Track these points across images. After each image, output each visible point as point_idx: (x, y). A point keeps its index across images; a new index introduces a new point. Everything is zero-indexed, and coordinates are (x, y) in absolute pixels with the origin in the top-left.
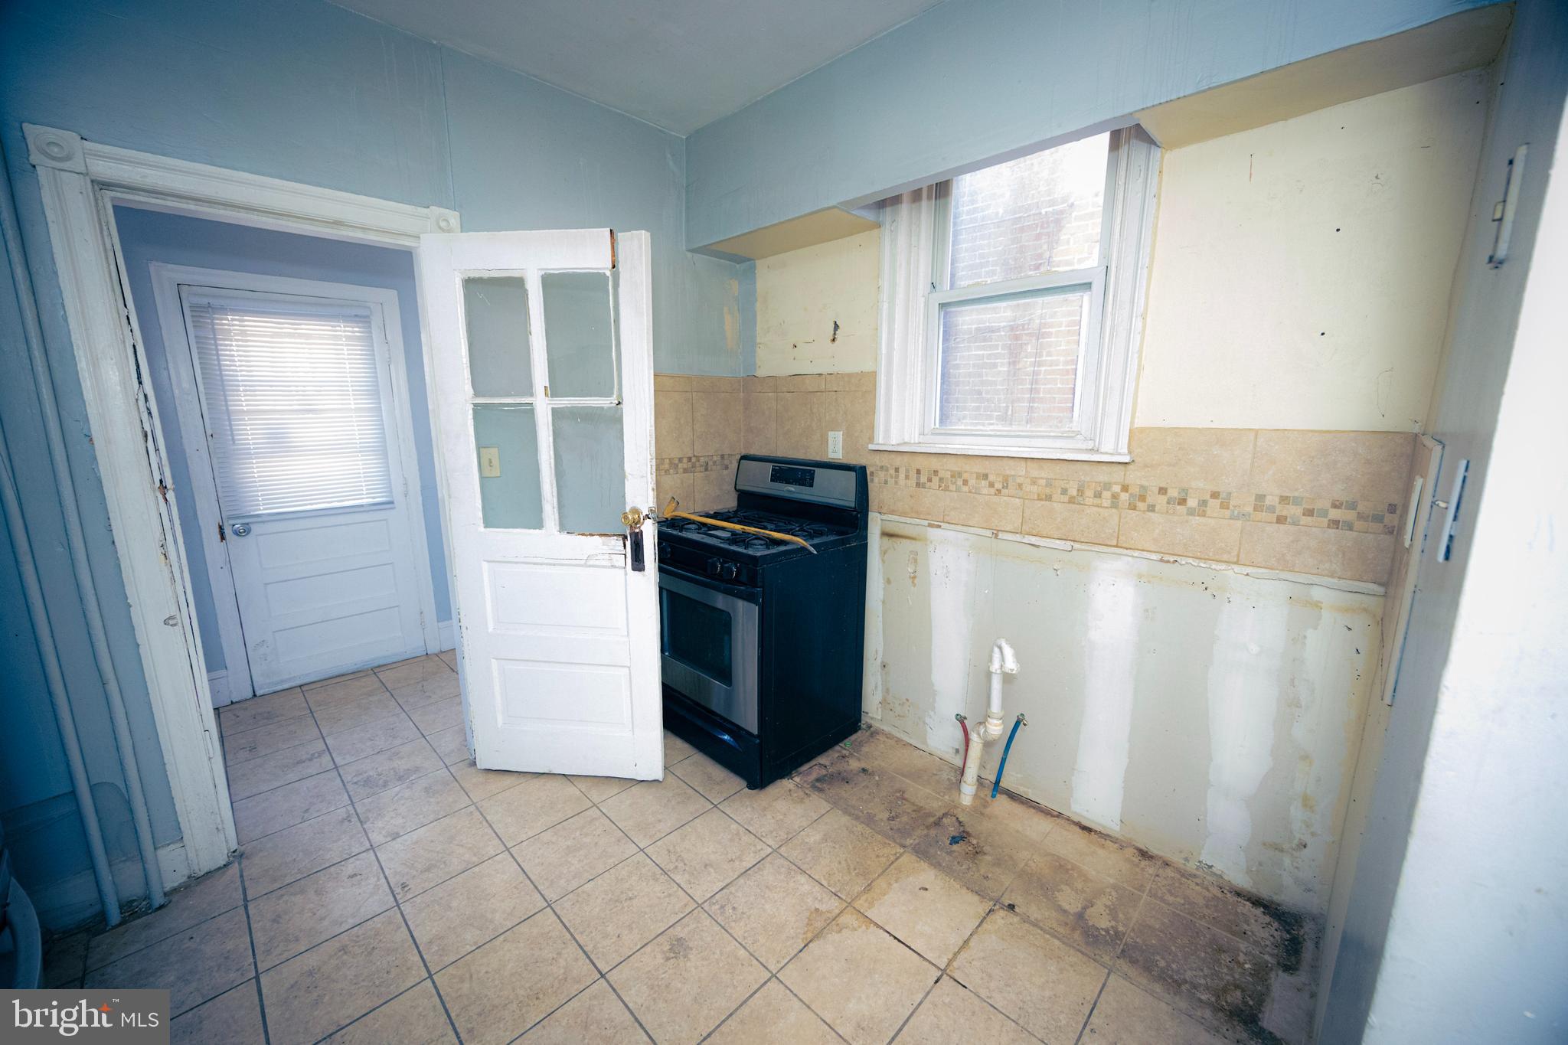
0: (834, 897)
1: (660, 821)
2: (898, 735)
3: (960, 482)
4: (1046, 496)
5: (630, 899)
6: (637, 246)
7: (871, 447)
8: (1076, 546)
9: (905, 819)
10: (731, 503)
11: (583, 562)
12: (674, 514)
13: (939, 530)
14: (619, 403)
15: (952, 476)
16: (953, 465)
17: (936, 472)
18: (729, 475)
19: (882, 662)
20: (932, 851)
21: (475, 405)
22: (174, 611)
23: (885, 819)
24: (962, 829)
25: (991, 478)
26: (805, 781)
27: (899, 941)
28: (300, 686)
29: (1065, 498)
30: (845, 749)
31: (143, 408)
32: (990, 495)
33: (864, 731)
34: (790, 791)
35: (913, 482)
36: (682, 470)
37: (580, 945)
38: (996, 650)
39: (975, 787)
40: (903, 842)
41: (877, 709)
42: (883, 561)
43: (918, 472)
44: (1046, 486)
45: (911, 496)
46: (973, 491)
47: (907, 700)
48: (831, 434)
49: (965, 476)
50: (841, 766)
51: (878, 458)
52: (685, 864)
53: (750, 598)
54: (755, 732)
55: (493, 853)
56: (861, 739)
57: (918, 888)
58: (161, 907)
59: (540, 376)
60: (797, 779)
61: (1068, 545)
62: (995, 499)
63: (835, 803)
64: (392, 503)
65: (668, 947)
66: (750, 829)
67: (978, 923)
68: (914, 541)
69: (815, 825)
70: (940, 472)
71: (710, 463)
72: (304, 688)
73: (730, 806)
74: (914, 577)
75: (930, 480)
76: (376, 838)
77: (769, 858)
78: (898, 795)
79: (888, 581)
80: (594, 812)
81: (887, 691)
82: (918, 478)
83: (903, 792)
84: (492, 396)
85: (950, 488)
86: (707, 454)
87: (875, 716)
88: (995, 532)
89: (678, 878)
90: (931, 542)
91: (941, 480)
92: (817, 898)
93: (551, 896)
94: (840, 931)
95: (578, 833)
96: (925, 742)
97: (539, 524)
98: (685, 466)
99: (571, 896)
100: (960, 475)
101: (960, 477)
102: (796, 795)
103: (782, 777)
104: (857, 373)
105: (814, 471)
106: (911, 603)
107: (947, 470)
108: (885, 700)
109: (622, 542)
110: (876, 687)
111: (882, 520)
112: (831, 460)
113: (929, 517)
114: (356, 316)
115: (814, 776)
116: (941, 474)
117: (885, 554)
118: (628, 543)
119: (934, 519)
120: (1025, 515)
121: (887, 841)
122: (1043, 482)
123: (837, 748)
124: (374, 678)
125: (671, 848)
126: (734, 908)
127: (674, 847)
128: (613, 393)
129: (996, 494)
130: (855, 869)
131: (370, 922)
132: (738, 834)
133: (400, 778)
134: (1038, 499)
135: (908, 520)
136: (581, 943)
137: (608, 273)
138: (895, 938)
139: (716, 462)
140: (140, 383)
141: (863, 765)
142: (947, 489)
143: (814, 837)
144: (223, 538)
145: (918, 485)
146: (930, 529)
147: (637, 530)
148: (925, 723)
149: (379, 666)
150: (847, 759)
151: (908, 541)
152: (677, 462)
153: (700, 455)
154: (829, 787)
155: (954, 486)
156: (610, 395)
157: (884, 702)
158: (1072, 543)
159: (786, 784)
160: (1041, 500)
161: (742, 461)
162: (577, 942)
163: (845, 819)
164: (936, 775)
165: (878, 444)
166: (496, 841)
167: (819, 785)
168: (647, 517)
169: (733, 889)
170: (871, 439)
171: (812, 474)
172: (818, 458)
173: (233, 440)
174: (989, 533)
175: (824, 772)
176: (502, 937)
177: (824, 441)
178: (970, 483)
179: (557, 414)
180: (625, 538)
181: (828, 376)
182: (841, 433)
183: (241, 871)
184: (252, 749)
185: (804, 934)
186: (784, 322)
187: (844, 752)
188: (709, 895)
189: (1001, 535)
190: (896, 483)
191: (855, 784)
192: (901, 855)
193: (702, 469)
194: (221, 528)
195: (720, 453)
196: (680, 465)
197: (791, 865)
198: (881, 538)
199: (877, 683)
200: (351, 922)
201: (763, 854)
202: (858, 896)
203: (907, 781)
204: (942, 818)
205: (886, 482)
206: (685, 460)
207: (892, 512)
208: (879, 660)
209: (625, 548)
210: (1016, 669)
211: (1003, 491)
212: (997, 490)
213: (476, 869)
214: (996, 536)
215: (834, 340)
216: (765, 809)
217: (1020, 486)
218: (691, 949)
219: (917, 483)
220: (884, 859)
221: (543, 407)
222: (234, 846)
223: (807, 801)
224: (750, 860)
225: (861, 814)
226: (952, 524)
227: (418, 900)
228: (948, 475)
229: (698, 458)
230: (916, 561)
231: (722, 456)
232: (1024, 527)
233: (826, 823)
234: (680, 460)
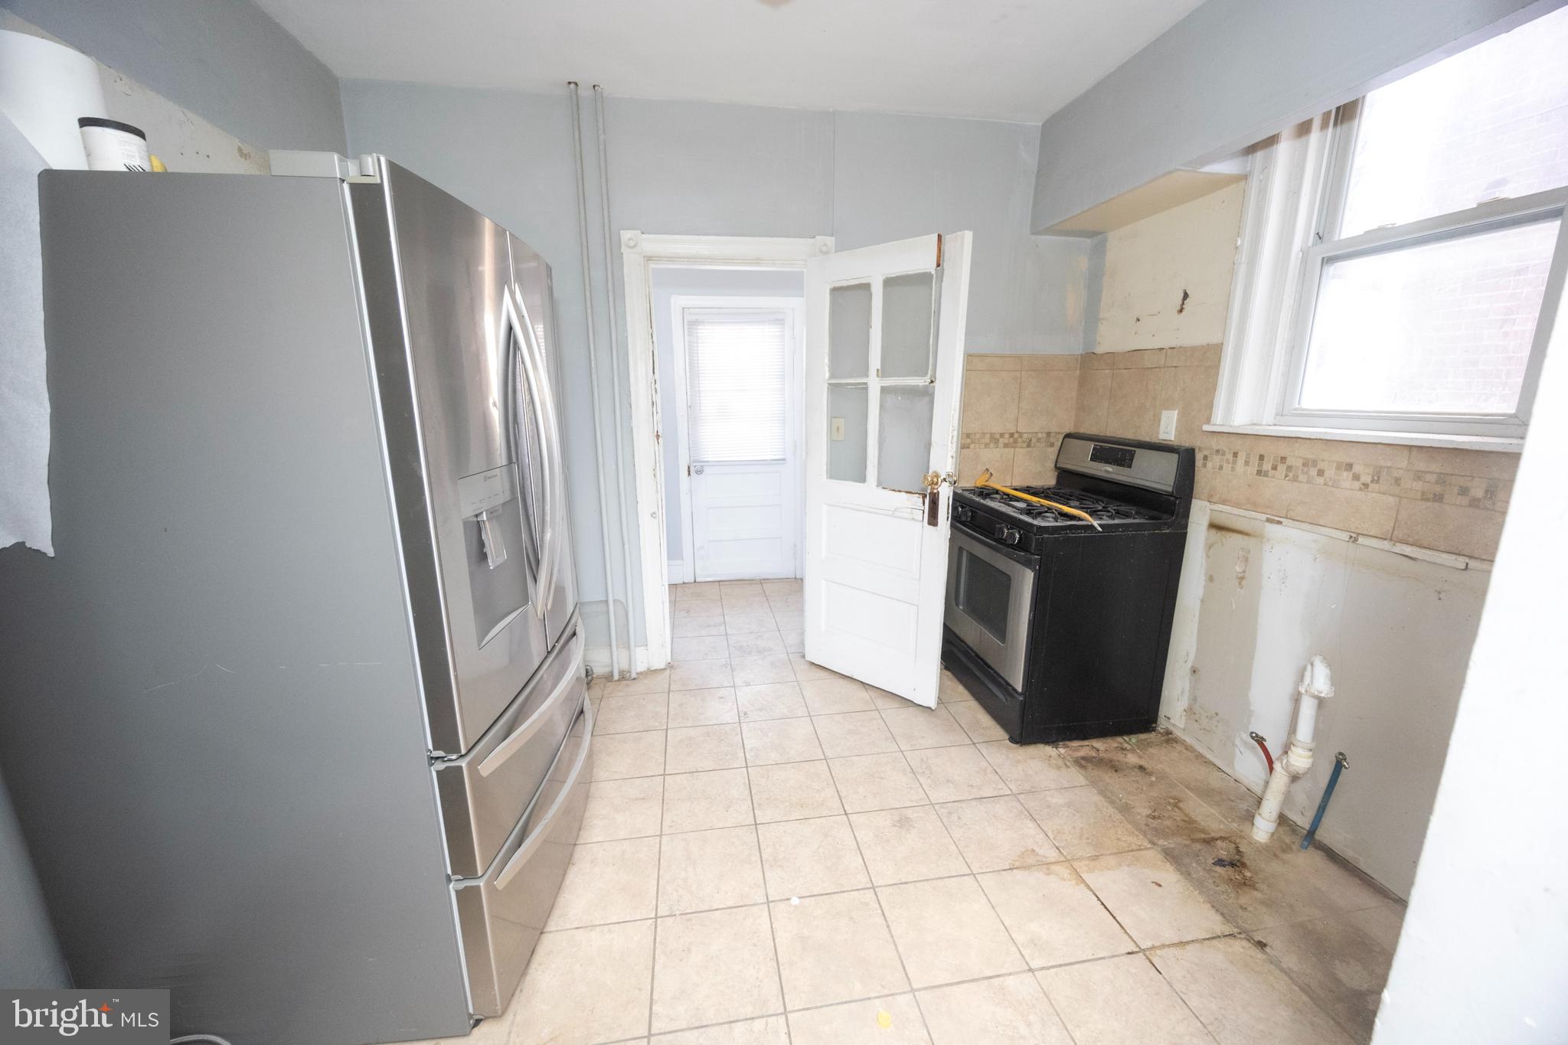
0: (1055, 849)
1: (923, 737)
2: (1201, 751)
3: (1313, 472)
4: (1435, 495)
5: (882, 778)
6: (963, 246)
7: (1206, 428)
8: (1473, 564)
9: (1168, 823)
10: (1050, 480)
11: (890, 513)
12: (986, 484)
13: (1279, 526)
14: (932, 382)
15: (1304, 465)
16: (1304, 451)
17: (1283, 459)
18: (1052, 453)
19: (1193, 667)
20: (1187, 860)
21: (829, 384)
22: (656, 510)
23: (1144, 815)
24: (1237, 857)
25: (1357, 468)
26: (1070, 755)
27: (1106, 907)
28: (719, 581)
29: (1465, 501)
30: (1128, 743)
31: (653, 388)
32: (1354, 490)
33: (1160, 735)
34: (1050, 757)
35: (1252, 469)
36: (1002, 445)
37: (837, 791)
38: (1309, 667)
39: (1275, 825)
40: (1155, 839)
41: (1181, 717)
42: (1208, 557)
43: (1262, 458)
44: (1437, 482)
45: (1249, 485)
46: (1330, 483)
47: (1217, 714)
48: (1165, 414)
49: (1321, 465)
50: (1119, 757)
51: (1215, 440)
52: (931, 773)
53: (1027, 564)
54: (1020, 689)
55: (800, 715)
56: (1152, 740)
57: (1149, 881)
58: (634, 679)
59: (875, 361)
60: (1062, 751)
61: (1461, 562)
62: (1360, 495)
63: (1093, 783)
64: (784, 460)
65: (898, 819)
66: (998, 771)
67: (1208, 937)
68: (1246, 537)
69: (1063, 791)
70: (1288, 459)
71: (1034, 440)
72: (721, 583)
73: (987, 748)
74: (1242, 578)
75: (1275, 468)
76: (738, 682)
77: (1005, 798)
78: (1172, 801)
79: (1211, 579)
80: (875, 714)
81: (1195, 699)
82: (1260, 465)
83: (1180, 801)
84: (841, 378)
85: (1300, 479)
86: (1030, 431)
87: (1177, 723)
88: (1354, 535)
89: (922, 780)
90: (1268, 540)
91: (1289, 468)
92: (1037, 843)
93: (829, 754)
94: (1048, 874)
95: (859, 724)
96: (1231, 764)
97: (862, 479)
98: (1006, 441)
99: (841, 759)
100: (1315, 463)
101: (1315, 466)
102: (1054, 762)
103: (1047, 743)
104: (1203, 346)
105: (1135, 451)
106: (1234, 606)
107: (1300, 457)
108: (1191, 709)
109: (921, 499)
110: (1182, 692)
111: (1211, 510)
112: (1162, 442)
113: (1269, 511)
114: (777, 320)
115: (1082, 753)
116: (1290, 461)
117: (1210, 548)
118: (927, 501)
119: (1274, 513)
120: (1399, 518)
121: (1137, 833)
122: (1432, 478)
123: (1120, 739)
124: (760, 586)
125: (925, 759)
126: (959, 818)
127: (927, 759)
128: (927, 373)
129: (1360, 489)
130: (1088, 839)
131: (723, 726)
132: (985, 770)
133: (759, 652)
134: (1422, 499)
135: (1242, 512)
136: (839, 789)
137: (933, 272)
138: (1103, 904)
139: (1040, 439)
140: (654, 373)
141: (1142, 763)
142: (1295, 479)
143: (1057, 799)
144: (689, 474)
145: (1259, 473)
146: (1268, 526)
147: (935, 491)
148: (1234, 745)
149: (765, 579)
150: (1126, 752)
151: (1240, 536)
152: (998, 436)
153: (1024, 431)
154: (1093, 767)
155: (1306, 476)
156: (925, 374)
157: (1190, 711)
158: (1467, 560)
159: (1049, 750)
160: (1427, 500)
161: (1066, 439)
162: (836, 787)
163: (1098, 799)
164: (1232, 801)
165: (1216, 425)
166: (805, 709)
167: (1082, 763)
168: (945, 480)
169: (963, 805)
170: (1208, 421)
171: (1132, 455)
172: (1147, 439)
173: (700, 410)
174: (1345, 536)
175: (1094, 754)
176: (792, 764)
177: (1157, 420)
178: (1327, 474)
179: (884, 390)
180: (924, 496)
181: (1170, 351)
182: (1176, 412)
183: (670, 675)
184: (688, 612)
185: (1013, 861)
186: (1129, 295)
187: (1126, 745)
188: (943, 801)
189: (1361, 540)
190: (1233, 469)
191: (1125, 775)
192: (1146, 849)
193: (1025, 445)
194: (689, 467)
195: (1046, 431)
196: (1001, 440)
197: (1023, 809)
198: (1208, 529)
199: (1183, 689)
200: (714, 722)
201: (1001, 793)
202: (1081, 859)
203: (1191, 794)
204: (1217, 840)
205: (1221, 468)
206: (1007, 436)
207: (1224, 502)
208: (1190, 664)
209: (924, 505)
210: (1325, 692)
211: (1372, 486)
212: (1364, 484)
213: (788, 720)
214: (1356, 540)
215: (1181, 311)
216: (1019, 761)
217: (1397, 481)
218: (914, 827)
219: (1258, 471)
220: (1124, 845)
221: (875, 384)
222: (669, 661)
223: (1064, 770)
224: (988, 792)
225: (1118, 801)
226: (1298, 521)
227: (751, 724)
228: (1298, 463)
229: (1021, 434)
230: (1246, 560)
231: (1048, 434)
232: (1396, 533)
233: (1076, 794)
234: (1002, 435)
